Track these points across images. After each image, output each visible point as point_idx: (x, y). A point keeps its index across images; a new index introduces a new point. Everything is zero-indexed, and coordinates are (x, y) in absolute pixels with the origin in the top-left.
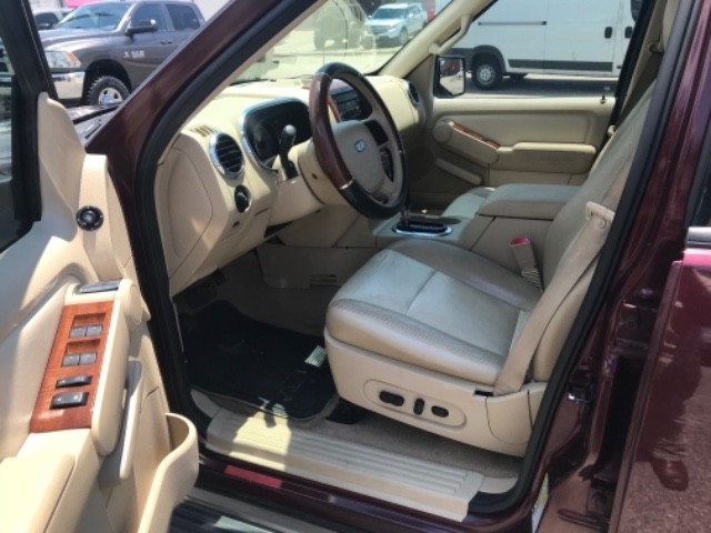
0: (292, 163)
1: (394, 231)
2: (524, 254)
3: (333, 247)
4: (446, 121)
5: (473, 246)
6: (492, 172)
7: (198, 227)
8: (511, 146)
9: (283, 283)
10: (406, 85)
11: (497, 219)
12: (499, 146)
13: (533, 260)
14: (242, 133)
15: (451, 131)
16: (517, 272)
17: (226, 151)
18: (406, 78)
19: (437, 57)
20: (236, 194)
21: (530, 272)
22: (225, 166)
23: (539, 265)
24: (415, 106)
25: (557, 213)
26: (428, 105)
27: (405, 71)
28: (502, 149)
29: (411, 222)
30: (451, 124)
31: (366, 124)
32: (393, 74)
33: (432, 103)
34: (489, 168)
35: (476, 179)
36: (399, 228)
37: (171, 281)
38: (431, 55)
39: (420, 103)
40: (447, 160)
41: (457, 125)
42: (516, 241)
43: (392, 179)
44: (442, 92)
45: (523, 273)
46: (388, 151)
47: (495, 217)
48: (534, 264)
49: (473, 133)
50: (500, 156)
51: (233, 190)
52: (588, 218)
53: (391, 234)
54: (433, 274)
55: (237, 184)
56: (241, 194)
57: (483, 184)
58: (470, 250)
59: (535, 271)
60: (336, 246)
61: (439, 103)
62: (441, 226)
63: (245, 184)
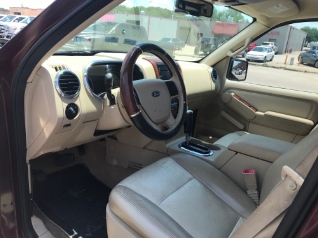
0: (113, 96)
1: (180, 147)
2: (251, 180)
3: (143, 148)
4: (230, 92)
5: (221, 167)
6: (250, 124)
7: (42, 123)
8: (264, 112)
9: (115, 162)
10: (211, 70)
11: (238, 154)
12: (257, 111)
13: (256, 185)
14: (86, 74)
15: (231, 98)
16: (245, 190)
17: (67, 81)
18: (213, 66)
19: (231, 58)
20: (67, 108)
21: (253, 192)
22: (63, 90)
23: (259, 189)
24: (214, 81)
25: (276, 159)
26: (222, 82)
27: (213, 63)
28: (258, 113)
29: (190, 144)
30: (233, 94)
31: (166, 83)
32: (206, 63)
33: (225, 81)
34: (250, 121)
35: (242, 127)
36: (183, 146)
37: (28, 151)
38: (227, 56)
39: (218, 80)
40: (227, 113)
41: (236, 95)
42: (246, 171)
43: (175, 117)
44: (232, 77)
45: (248, 192)
46: (177, 101)
47: (237, 153)
48: (256, 188)
49: (243, 101)
50: (256, 116)
51: (66, 105)
52: (283, 178)
53: (178, 149)
54: (190, 179)
55: (71, 101)
56: (72, 109)
57: (245, 130)
58: (219, 169)
59: (256, 192)
60: (145, 148)
61: (228, 82)
62: (207, 149)
63: (77, 103)
